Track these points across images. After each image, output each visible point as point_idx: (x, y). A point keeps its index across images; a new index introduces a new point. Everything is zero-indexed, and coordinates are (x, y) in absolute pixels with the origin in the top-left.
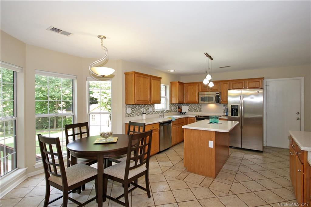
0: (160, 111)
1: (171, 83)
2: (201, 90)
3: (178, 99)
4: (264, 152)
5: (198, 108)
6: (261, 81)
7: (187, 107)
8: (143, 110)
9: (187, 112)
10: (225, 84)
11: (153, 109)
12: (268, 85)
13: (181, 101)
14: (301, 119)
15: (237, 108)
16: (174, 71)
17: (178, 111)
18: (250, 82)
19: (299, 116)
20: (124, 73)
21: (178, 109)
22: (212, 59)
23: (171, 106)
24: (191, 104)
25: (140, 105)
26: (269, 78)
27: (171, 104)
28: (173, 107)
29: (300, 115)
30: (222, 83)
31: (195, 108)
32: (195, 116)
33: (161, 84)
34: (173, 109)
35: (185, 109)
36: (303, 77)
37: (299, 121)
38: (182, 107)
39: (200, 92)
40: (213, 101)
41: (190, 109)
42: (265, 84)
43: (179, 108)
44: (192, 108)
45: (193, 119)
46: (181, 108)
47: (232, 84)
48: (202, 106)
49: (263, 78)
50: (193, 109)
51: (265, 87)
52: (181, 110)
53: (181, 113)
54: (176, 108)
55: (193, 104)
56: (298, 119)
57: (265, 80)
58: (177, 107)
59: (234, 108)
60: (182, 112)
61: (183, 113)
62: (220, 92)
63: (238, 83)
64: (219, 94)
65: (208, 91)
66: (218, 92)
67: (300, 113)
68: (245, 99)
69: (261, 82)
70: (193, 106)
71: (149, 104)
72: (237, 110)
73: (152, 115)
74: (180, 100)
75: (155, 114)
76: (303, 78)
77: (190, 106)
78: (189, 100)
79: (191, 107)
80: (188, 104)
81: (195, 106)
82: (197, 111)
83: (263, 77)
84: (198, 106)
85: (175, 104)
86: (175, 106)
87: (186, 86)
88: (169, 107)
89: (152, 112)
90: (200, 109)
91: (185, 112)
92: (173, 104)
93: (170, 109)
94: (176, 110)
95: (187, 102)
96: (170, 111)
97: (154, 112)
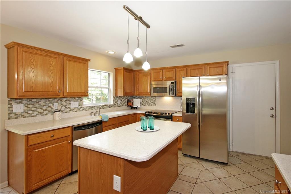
0: (95, 106)
1: (116, 69)
2: (154, 78)
3: (125, 90)
4: (228, 164)
6: (224, 66)
7: (140, 100)
8: (55, 106)
9: (139, 106)
10: (181, 70)
11: (81, 104)
12: (234, 72)
13: (131, 93)
14: (276, 117)
15: (193, 102)
16: (115, 53)
17: (129, 106)
18: (211, 68)
19: (273, 112)
20: (5, 46)
22: (148, 26)
24: (144, 97)
25: (50, 98)
26: (234, 63)
28: (119, 100)
29: (274, 110)
30: (178, 69)
31: (149, 102)
32: (144, 112)
33: (89, 69)
34: (119, 103)
35: (137, 102)
36: (279, 61)
37: (274, 119)
38: (134, 100)
39: (153, 81)
40: (167, 92)
41: (143, 103)
42: (230, 71)
43: (129, 101)
44: (145, 102)
46: (132, 101)
47: (189, 70)
48: (156, 99)
49: (227, 63)
50: (147, 103)
51: (230, 74)
52: (133, 104)
53: (133, 108)
55: (146, 97)
56: (272, 116)
57: (230, 66)
58: (127, 100)
59: (190, 101)
60: (134, 106)
61: (134, 108)
62: (175, 82)
63: (197, 69)
64: (174, 84)
65: (161, 79)
66: (172, 81)
67: (274, 108)
68: (203, 90)
69: (224, 68)
70: (146, 99)
71: (61, 97)
72: (193, 104)
73: (78, 112)
75: (84, 111)
76: (277, 62)
77: (143, 98)
78: (140, 92)
79: (144, 100)
80: (140, 96)
82: (150, 105)
83: (228, 61)
84: (152, 99)
85: (122, 97)
86: (123, 100)
87: (137, 73)
88: (113, 100)
89: (78, 108)
90: (155, 103)
91: (136, 106)
92: (120, 96)
93: (114, 103)
94: (124, 104)
95: (138, 94)
96: (115, 105)
97: (82, 107)
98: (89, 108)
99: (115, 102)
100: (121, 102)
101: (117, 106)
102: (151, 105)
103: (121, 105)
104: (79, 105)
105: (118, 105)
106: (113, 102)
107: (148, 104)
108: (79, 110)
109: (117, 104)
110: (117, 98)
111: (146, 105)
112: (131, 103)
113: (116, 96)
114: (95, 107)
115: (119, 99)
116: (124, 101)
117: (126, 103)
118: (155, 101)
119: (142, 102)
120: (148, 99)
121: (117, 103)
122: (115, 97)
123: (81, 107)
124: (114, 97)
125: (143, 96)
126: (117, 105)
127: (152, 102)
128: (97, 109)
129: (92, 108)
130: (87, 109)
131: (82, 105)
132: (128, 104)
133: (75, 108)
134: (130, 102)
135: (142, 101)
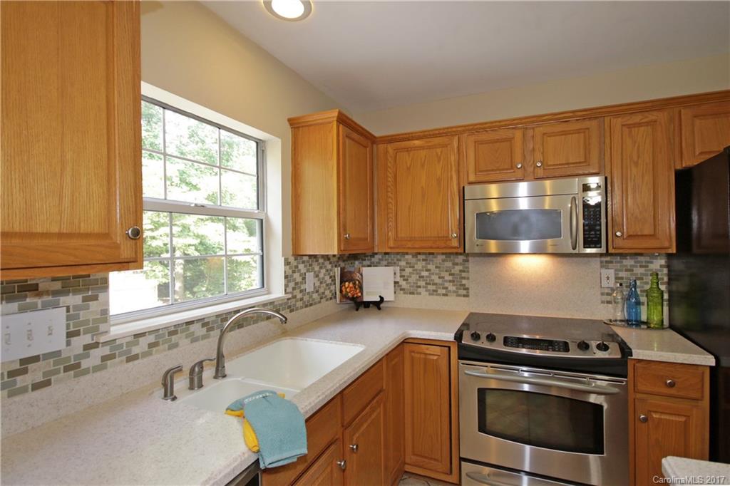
0: (191, 322)
1: (295, 124)
2: (477, 170)
3: (342, 227)
5: (448, 278)
7: (391, 269)
9: (389, 296)
11: (86, 324)
13: (360, 240)
17: (344, 296)
21: (342, 282)
23: (296, 268)
24: (409, 257)
27: (297, 257)
28: (310, 276)
31: (435, 278)
32: (450, 336)
34: (309, 287)
35: (377, 280)
38: (365, 271)
39: (470, 183)
40: (558, 235)
41: (403, 283)
43: (345, 277)
44: (414, 278)
45: (437, 350)
46: (357, 276)
48: (469, 265)
50: (422, 283)
52: (361, 288)
53: (359, 305)
54: (329, 281)
55: (420, 257)
58: (337, 271)
60: (366, 299)
61: (370, 305)
70: (420, 265)
74: (351, 233)
75: (116, 367)
77: (403, 263)
78: (402, 234)
79: (408, 270)
80: (394, 255)
81: (430, 266)
82: (441, 291)
84: (449, 264)
85: (321, 261)
86: (323, 271)
87: (387, 152)
88: (286, 277)
89: (58, 353)
90: (464, 282)
91: (379, 299)
92: (310, 256)
93: (290, 290)
94: (327, 293)
95: (391, 243)
96: (292, 302)
97: (96, 345)
98: (151, 339)
99: (292, 285)
100: (318, 284)
101: (299, 304)
102: (444, 291)
103: (315, 296)
104: (70, 335)
105: (306, 298)
106: (286, 286)
107: (431, 287)
108: (67, 369)
109: (299, 296)
110: (301, 266)
111: (420, 294)
112: (354, 284)
113: (297, 256)
114: (192, 328)
115: (308, 271)
116: (327, 278)
117: (332, 288)
118: (464, 275)
119: (398, 279)
120: (429, 267)
121: (301, 291)
122: (292, 259)
123: (88, 347)
124: (287, 263)
125: (407, 254)
126: (302, 299)
127: (451, 278)
128: (204, 337)
129: (172, 333)
130: (136, 350)
131: (95, 331)
132: (341, 291)
133: (36, 359)
134: (349, 281)
135: (398, 275)
